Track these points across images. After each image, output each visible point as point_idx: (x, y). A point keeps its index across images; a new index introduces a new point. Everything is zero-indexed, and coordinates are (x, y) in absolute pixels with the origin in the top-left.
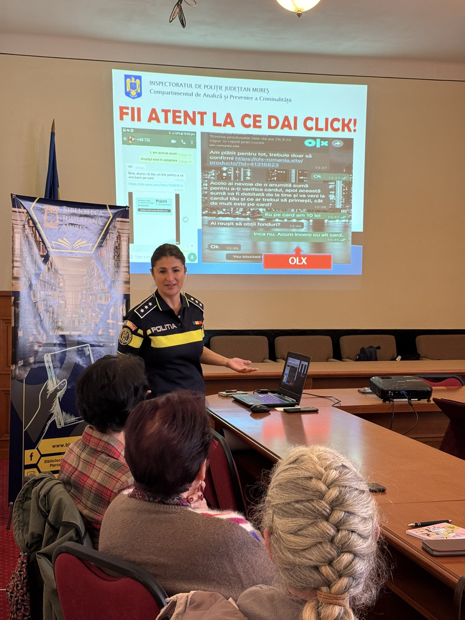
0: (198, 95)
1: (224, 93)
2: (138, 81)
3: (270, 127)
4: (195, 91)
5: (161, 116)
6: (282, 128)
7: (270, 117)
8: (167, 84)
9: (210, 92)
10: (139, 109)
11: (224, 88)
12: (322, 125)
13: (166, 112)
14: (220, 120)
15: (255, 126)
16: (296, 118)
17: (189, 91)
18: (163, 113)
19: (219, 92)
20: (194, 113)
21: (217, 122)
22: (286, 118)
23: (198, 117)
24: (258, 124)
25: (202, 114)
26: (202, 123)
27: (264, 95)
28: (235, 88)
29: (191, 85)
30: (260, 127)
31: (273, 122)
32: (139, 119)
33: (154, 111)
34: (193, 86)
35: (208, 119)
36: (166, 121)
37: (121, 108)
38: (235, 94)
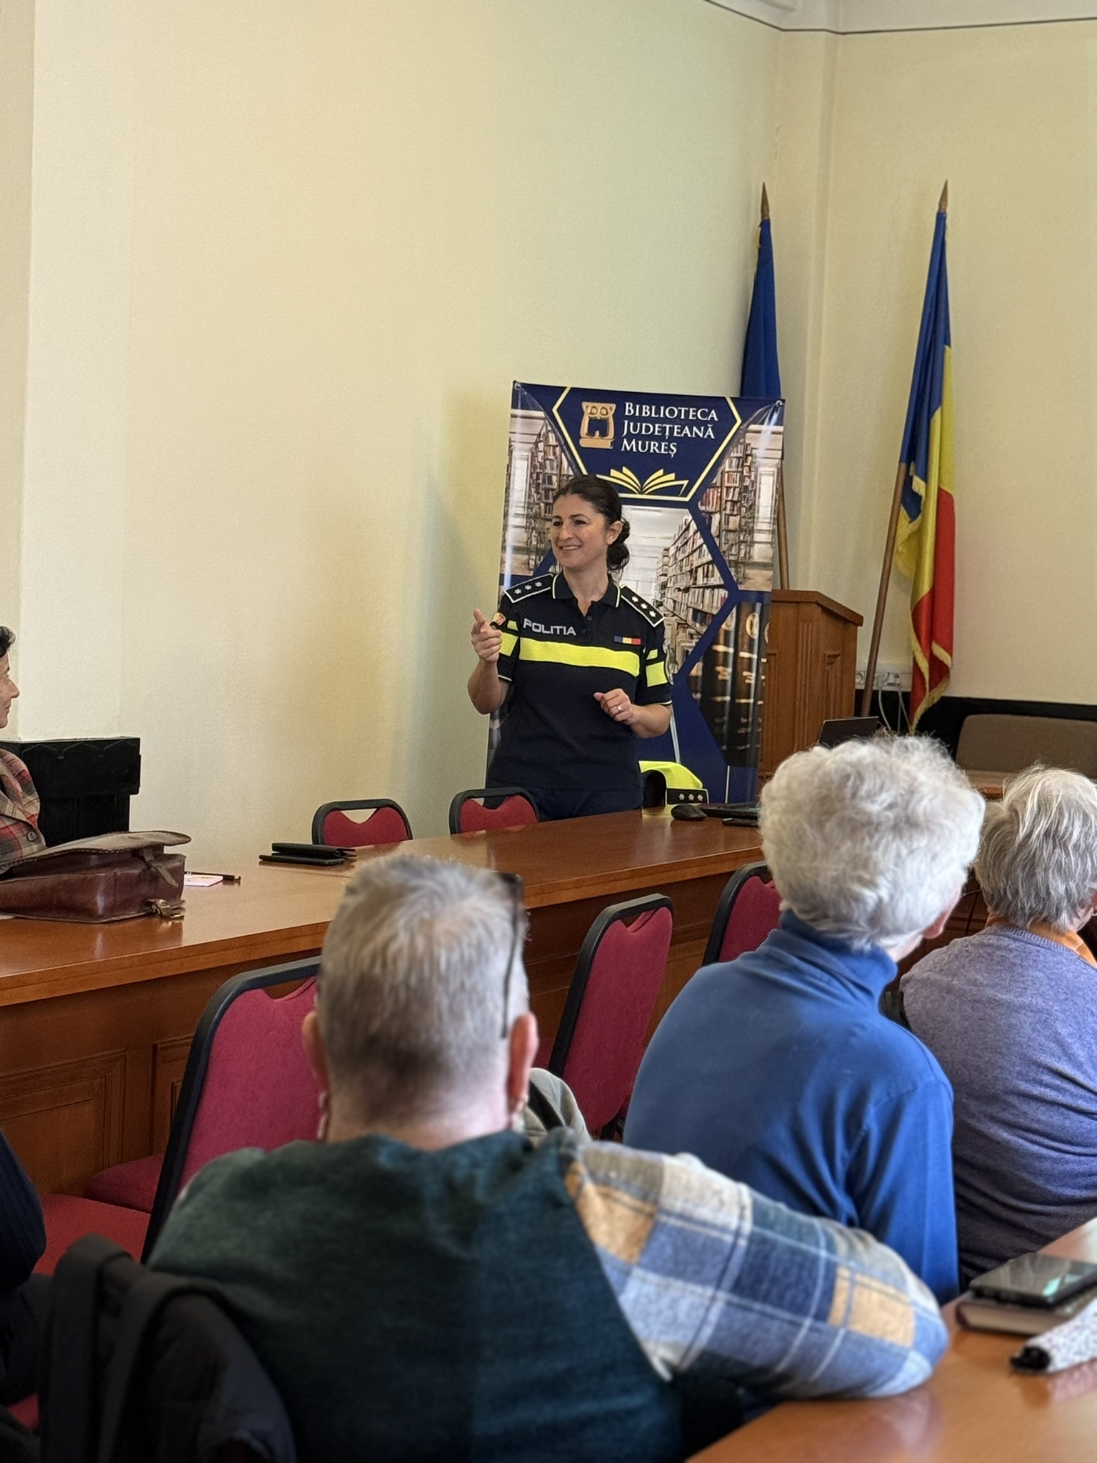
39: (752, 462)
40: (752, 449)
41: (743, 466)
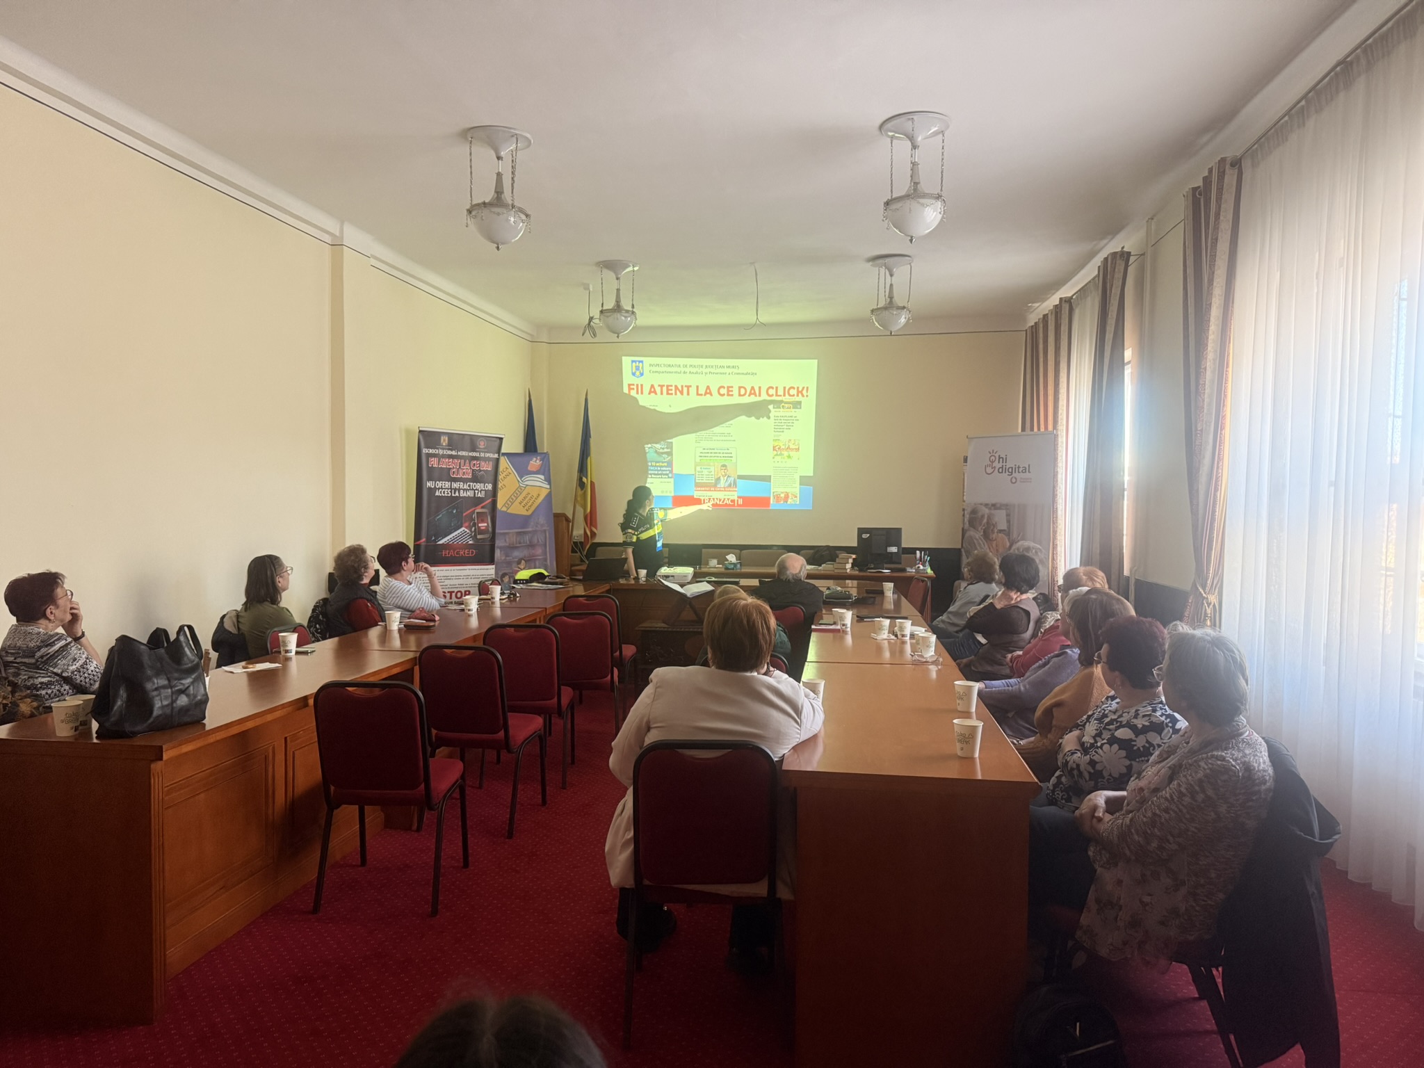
0: (685, 373)
1: (704, 370)
2: (641, 364)
3: (740, 395)
4: (683, 370)
5: (658, 389)
6: (749, 396)
7: (740, 388)
8: (662, 366)
9: (694, 370)
10: (642, 385)
11: (704, 367)
12: (781, 392)
13: (662, 386)
14: (702, 391)
15: (728, 395)
16: (760, 388)
17: (678, 370)
18: (660, 388)
19: (700, 370)
20: (682, 386)
21: (700, 393)
22: (753, 388)
23: (685, 389)
24: (730, 393)
25: (688, 387)
26: (688, 394)
27: (735, 371)
28: (712, 367)
29: (679, 366)
30: (732, 395)
31: (743, 391)
32: (642, 393)
33: (652, 386)
34: (682, 366)
35: (693, 391)
36: (662, 393)
37: (629, 385)
38: (713, 370)
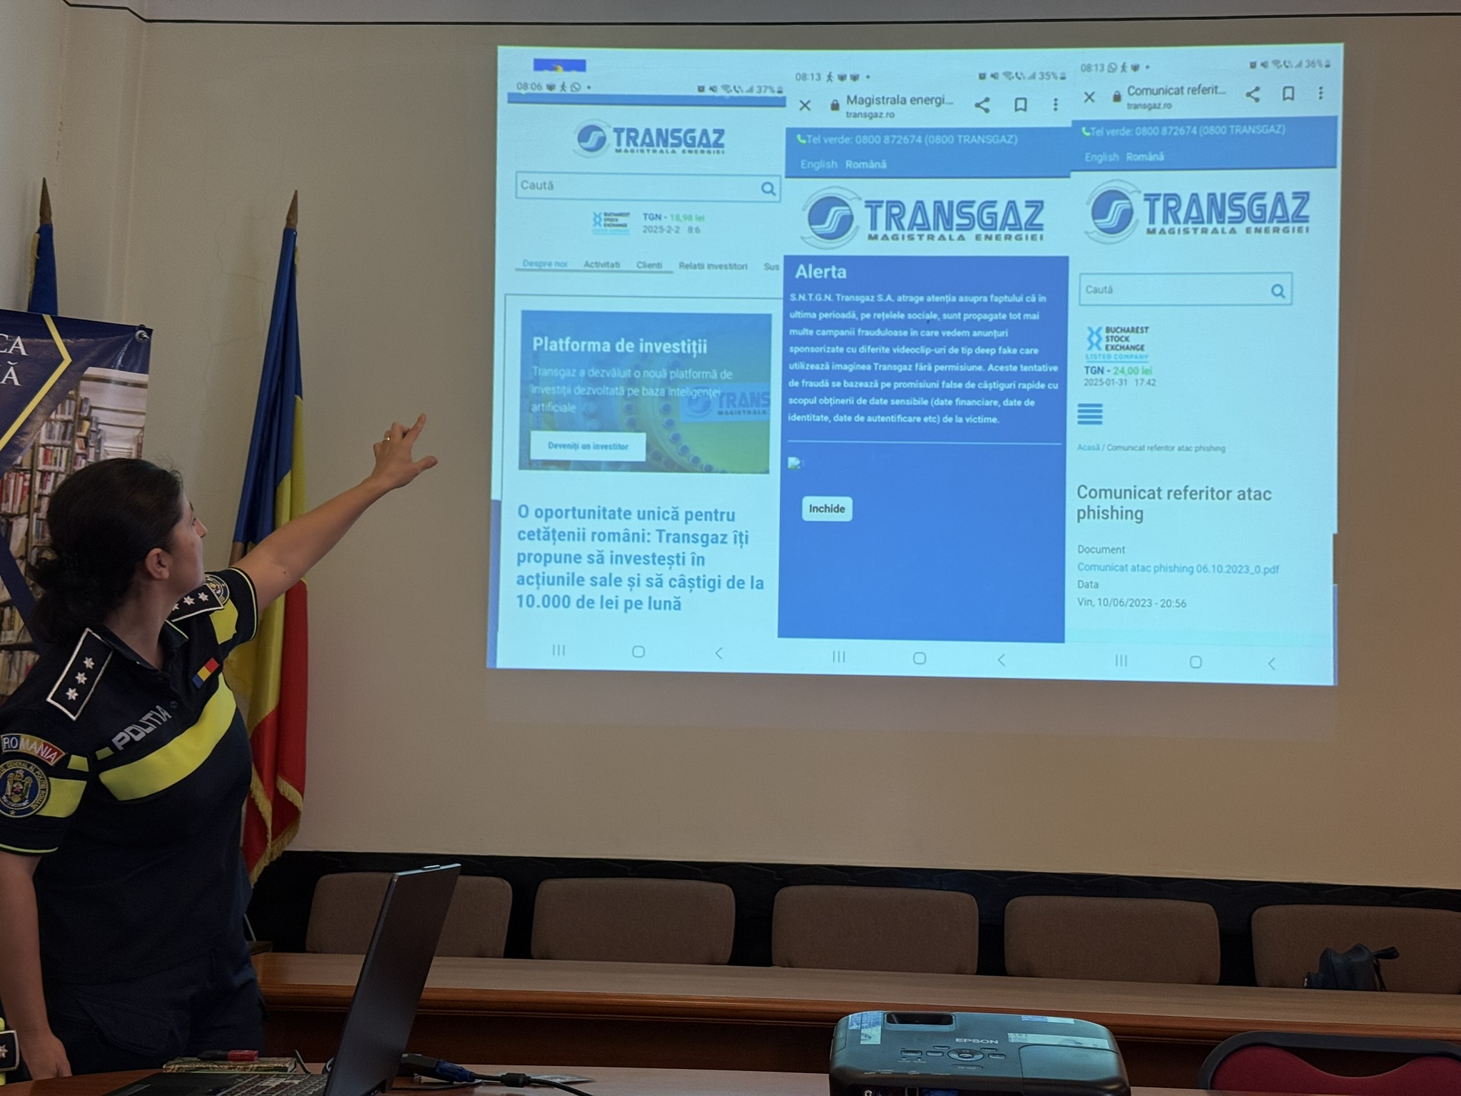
39: (90, 431)
40: (92, 408)
41: (73, 435)
